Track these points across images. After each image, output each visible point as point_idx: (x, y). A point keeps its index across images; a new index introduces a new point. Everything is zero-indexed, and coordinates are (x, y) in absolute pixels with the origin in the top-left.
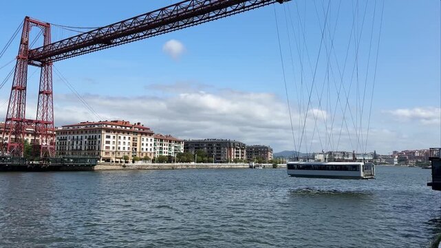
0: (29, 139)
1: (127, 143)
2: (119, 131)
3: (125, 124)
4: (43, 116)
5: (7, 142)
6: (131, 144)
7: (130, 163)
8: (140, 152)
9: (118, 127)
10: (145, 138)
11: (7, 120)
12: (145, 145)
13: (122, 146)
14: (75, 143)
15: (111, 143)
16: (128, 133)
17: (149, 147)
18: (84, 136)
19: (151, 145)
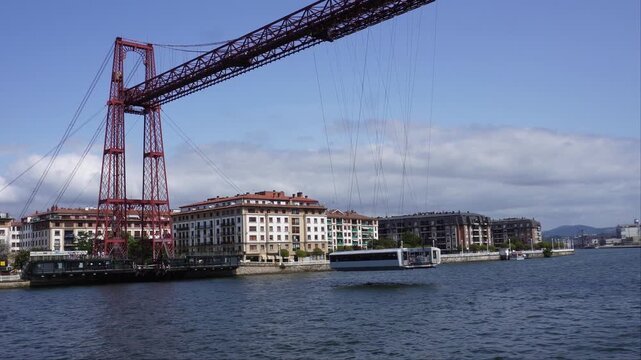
0: (132, 230)
1: (283, 229)
2: (269, 209)
3: (278, 196)
4: (152, 192)
5: (101, 238)
6: (290, 230)
7: (292, 262)
8: (305, 243)
9: (267, 203)
10: (312, 218)
11: (101, 202)
12: (312, 229)
13: (275, 234)
14: (202, 233)
15: (258, 229)
16: (284, 210)
17: (320, 233)
18: (214, 220)
19: (323, 229)
